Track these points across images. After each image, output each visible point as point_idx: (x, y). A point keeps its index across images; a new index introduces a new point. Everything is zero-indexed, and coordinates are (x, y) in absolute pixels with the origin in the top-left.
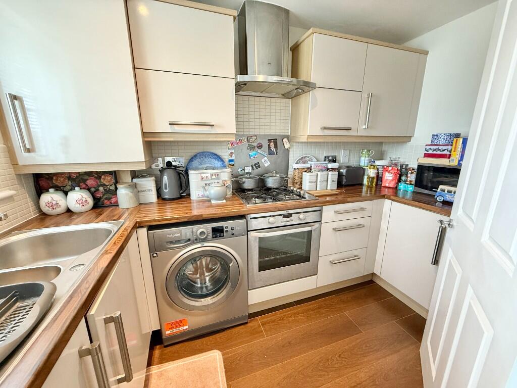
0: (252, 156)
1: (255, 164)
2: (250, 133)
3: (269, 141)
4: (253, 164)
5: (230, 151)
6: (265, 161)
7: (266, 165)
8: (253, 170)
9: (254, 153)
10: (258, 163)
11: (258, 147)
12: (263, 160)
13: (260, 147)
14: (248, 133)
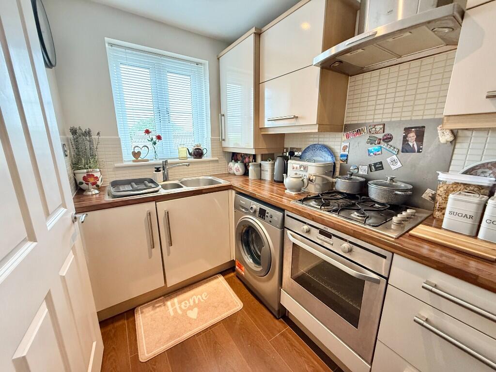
0: (372, 152)
1: (375, 164)
2: (375, 121)
3: (407, 130)
4: (372, 163)
5: (344, 144)
6: (393, 161)
7: (393, 167)
8: (371, 171)
9: (376, 148)
10: (381, 163)
11: (384, 140)
12: (389, 160)
13: (388, 139)
14: (372, 121)
